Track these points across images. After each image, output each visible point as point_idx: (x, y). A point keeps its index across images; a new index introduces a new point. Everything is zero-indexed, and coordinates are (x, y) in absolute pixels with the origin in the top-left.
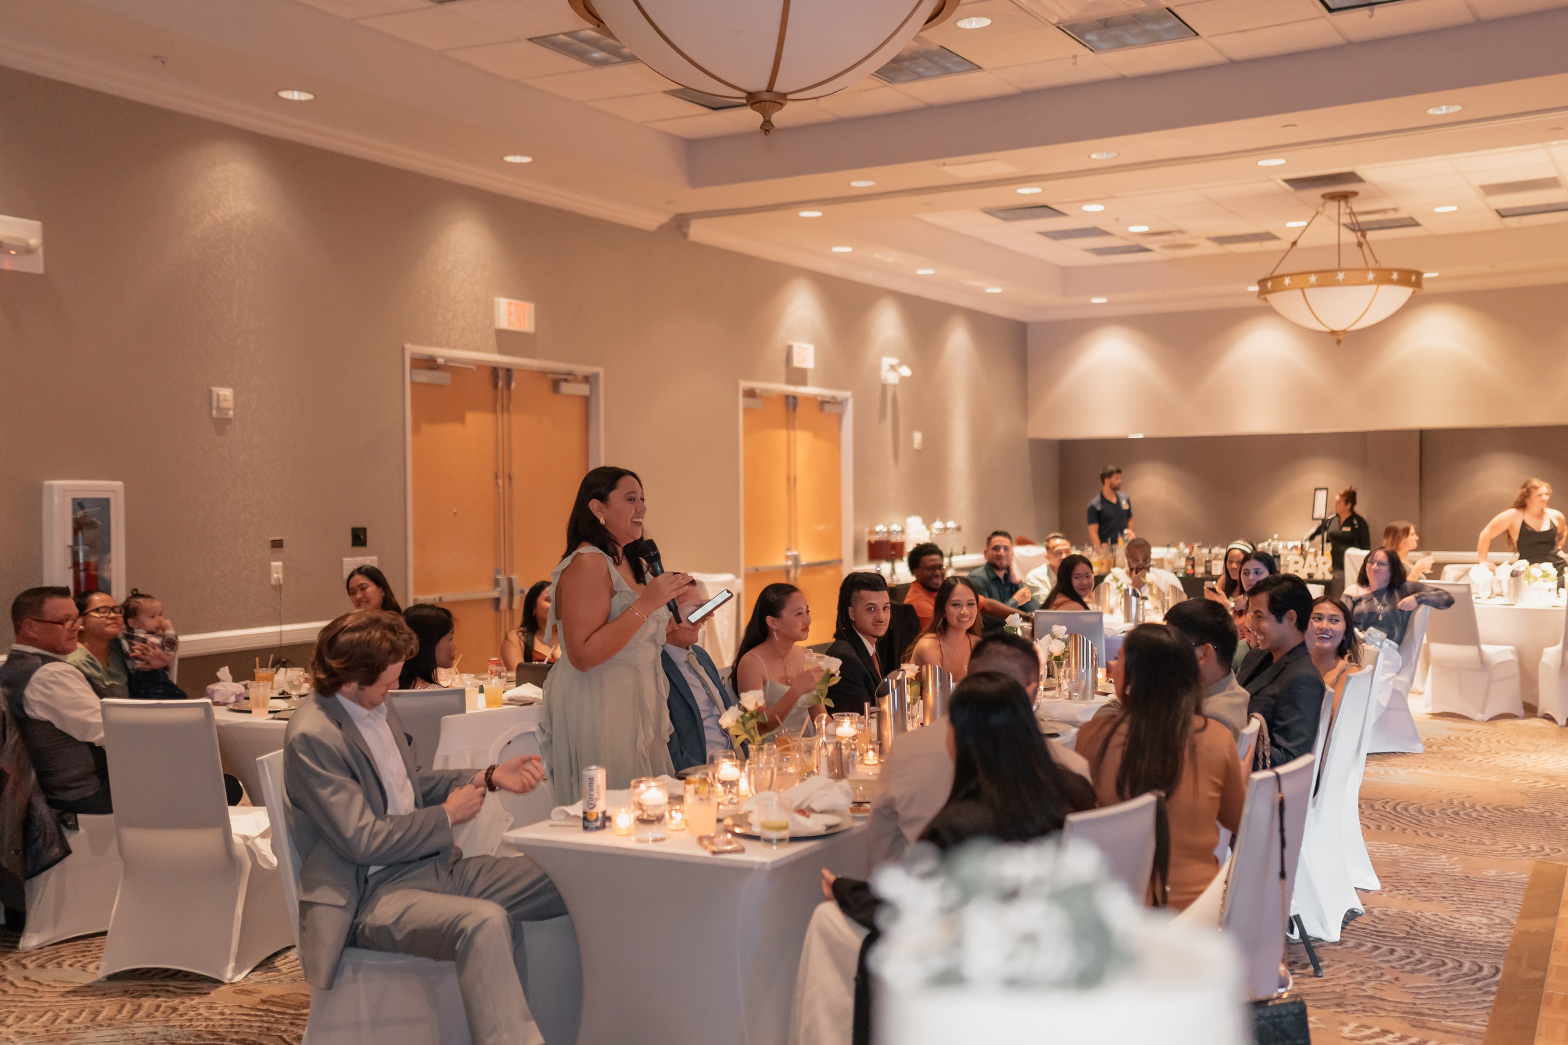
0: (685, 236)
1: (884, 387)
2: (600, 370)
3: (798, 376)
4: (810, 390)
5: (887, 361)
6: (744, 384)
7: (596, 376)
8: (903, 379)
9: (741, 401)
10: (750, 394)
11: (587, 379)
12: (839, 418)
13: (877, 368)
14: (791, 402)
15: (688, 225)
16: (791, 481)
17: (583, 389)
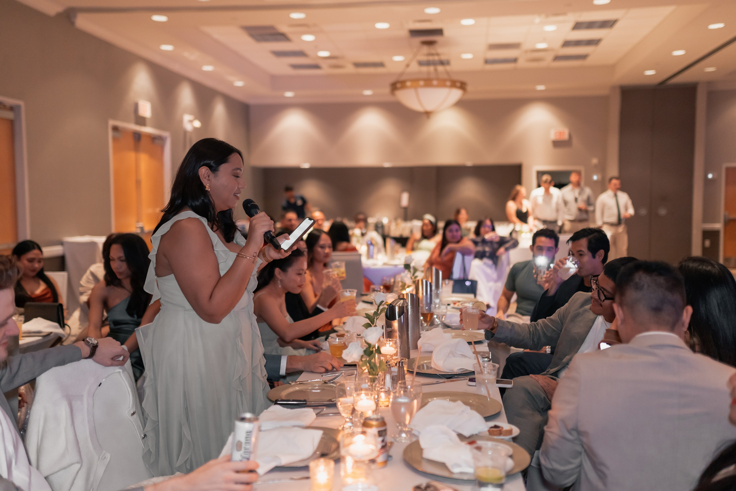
0: (73, 23)
1: (185, 132)
2: (21, 103)
3: (141, 121)
4: (148, 130)
5: (187, 118)
6: (112, 123)
7: (19, 107)
8: (196, 129)
9: (110, 133)
10: (115, 129)
11: (12, 108)
12: (162, 147)
13: (181, 121)
14: (138, 136)
15: (75, 16)
16: (138, 183)
17: (10, 115)
